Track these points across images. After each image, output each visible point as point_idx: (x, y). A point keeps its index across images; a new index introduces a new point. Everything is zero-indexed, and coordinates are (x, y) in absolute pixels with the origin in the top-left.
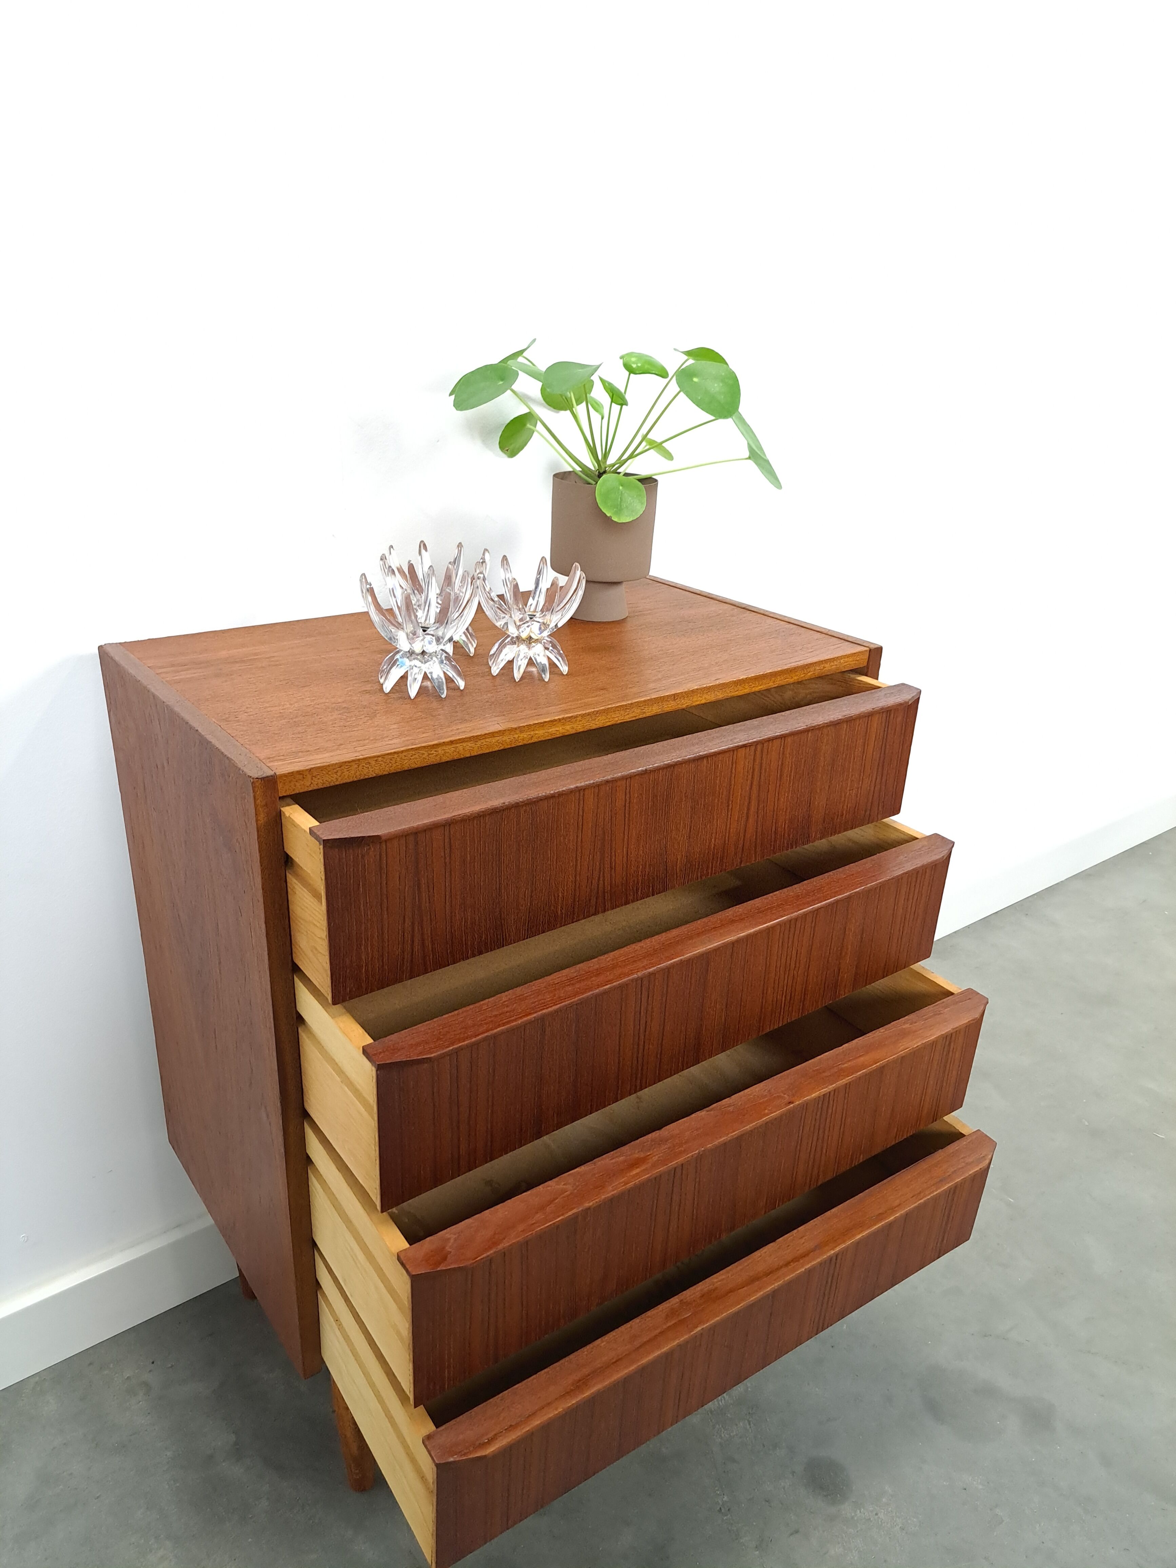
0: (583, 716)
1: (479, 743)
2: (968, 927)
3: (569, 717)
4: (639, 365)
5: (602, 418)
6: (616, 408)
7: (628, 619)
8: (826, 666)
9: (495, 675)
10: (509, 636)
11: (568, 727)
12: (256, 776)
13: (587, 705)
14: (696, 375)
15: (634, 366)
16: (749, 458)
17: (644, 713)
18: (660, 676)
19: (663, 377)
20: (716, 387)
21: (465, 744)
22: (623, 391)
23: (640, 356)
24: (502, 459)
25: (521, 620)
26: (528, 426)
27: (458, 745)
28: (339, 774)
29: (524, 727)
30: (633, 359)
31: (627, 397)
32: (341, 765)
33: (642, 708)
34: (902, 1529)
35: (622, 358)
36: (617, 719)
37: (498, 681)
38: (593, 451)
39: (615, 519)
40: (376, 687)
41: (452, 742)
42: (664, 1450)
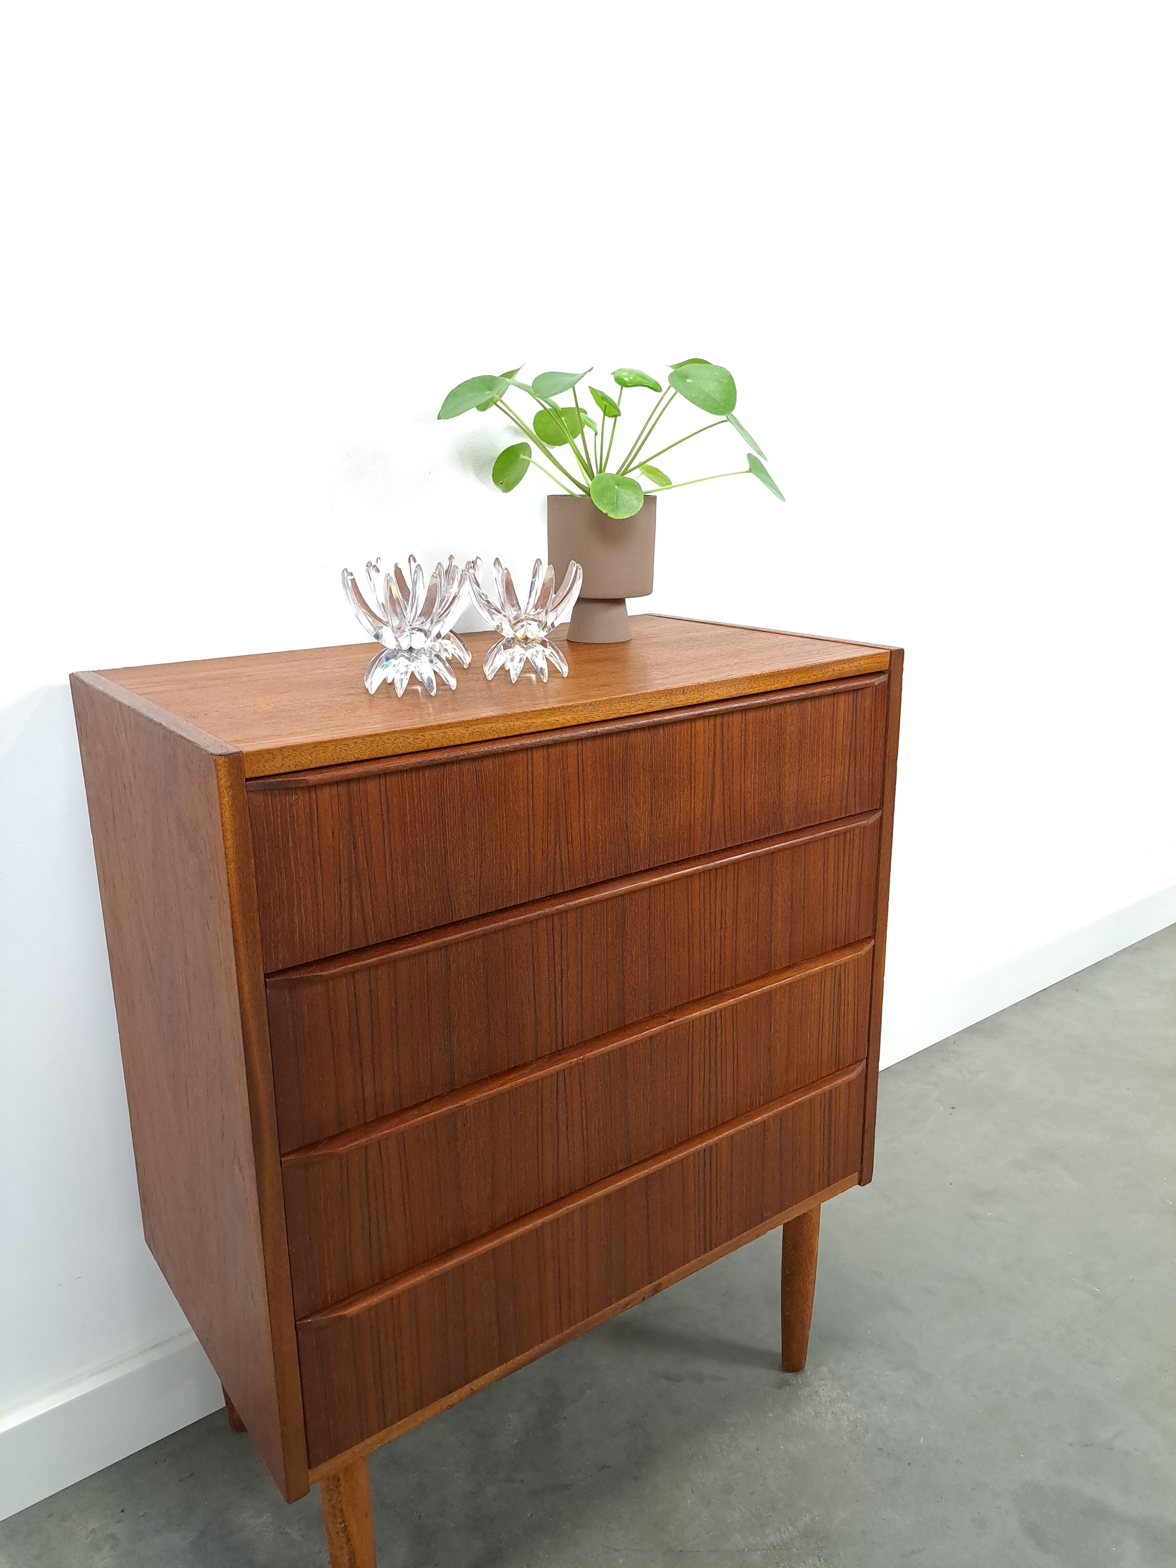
0: (584, 705)
1: (471, 729)
3: (570, 706)
4: (631, 378)
5: (596, 434)
6: (609, 421)
7: (632, 641)
8: (845, 666)
9: (490, 679)
10: (503, 639)
11: (569, 717)
12: (219, 752)
13: (589, 697)
14: (688, 377)
15: (626, 379)
16: (750, 471)
19: (656, 390)
20: (710, 387)
21: (454, 730)
22: (617, 403)
23: (631, 372)
25: (515, 618)
26: (522, 456)
27: (447, 730)
28: (314, 755)
29: (520, 713)
30: (625, 374)
31: (621, 408)
32: (316, 745)
33: (650, 700)
35: (613, 373)
36: (622, 711)
37: (492, 684)
38: (587, 468)
39: (611, 515)
40: (363, 690)
41: (440, 726)
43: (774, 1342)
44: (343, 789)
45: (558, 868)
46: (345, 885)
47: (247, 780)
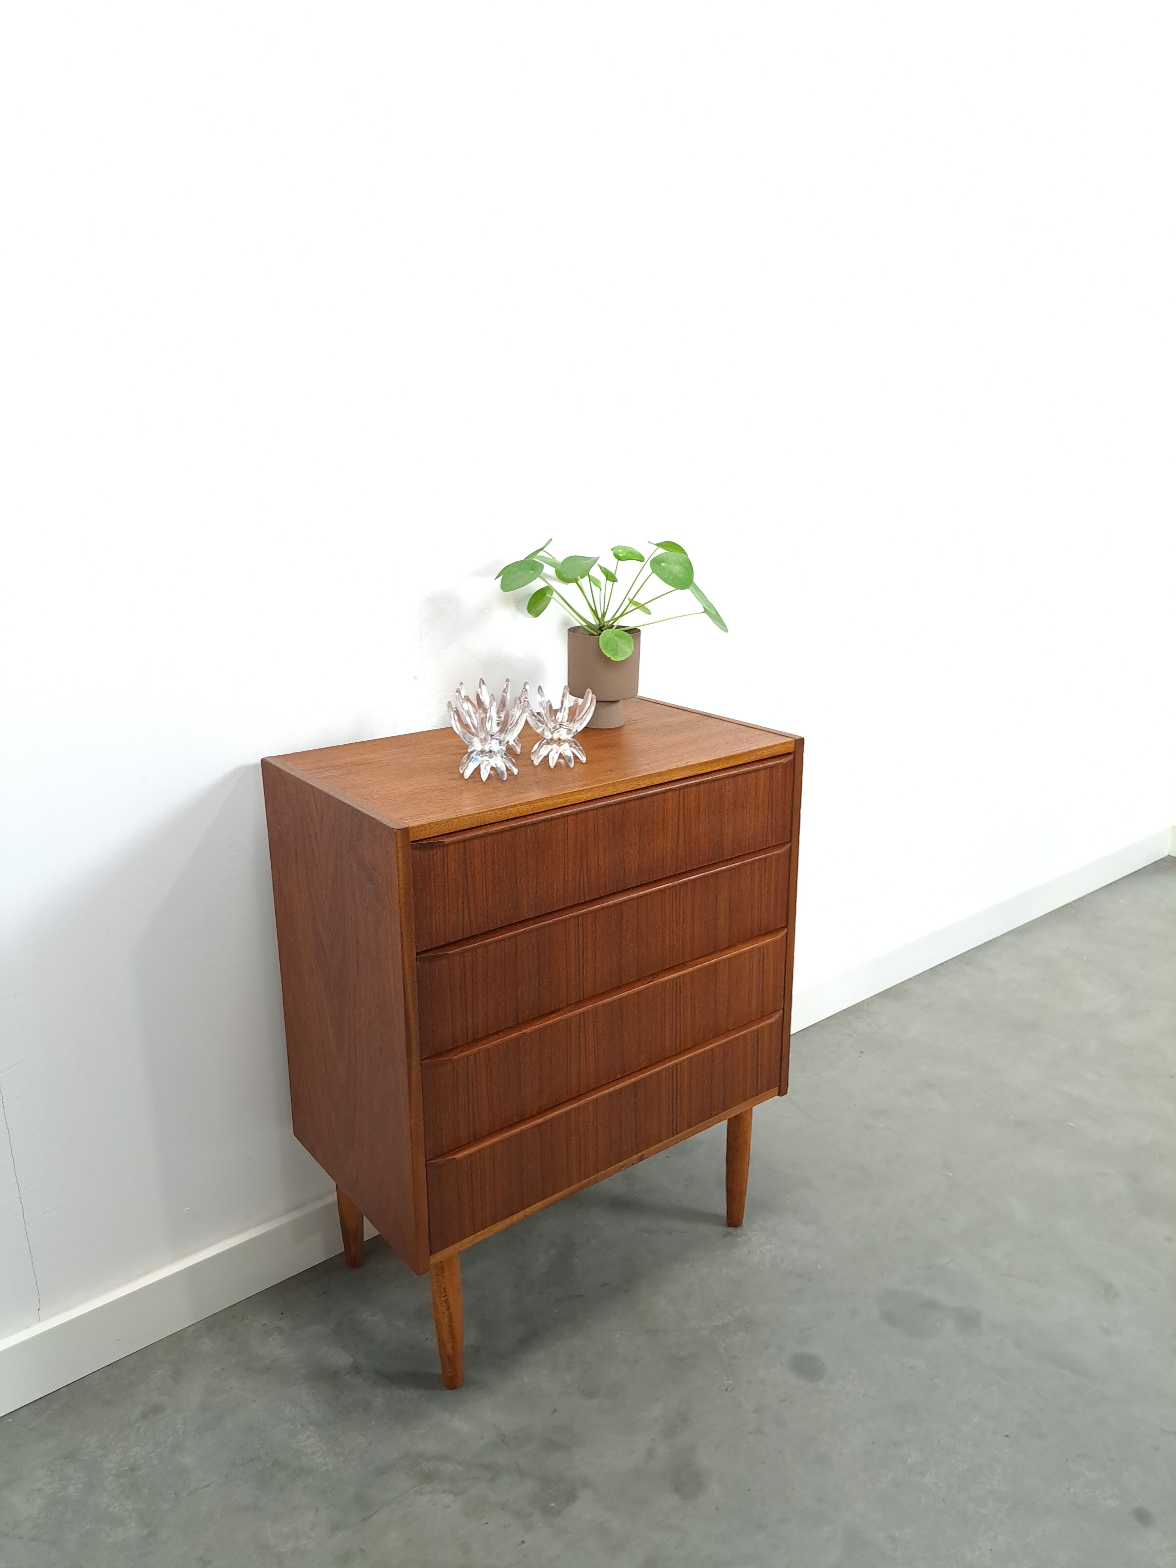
0: (598, 787)
1: (532, 806)
2: (919, 975)
3: (590, 788)
4: (624, 554)
5: (601, 590)
6: (610, 583)
7: (625, 726)
8: (764, 752)
9: (537, 764)
10: (545, 739)
11: (589, 795)
12: (397, 828)
13: (602, 781)
14: (663, 562)
15: (621, 555)
16: (704, 612)
17: (640, 785)
18: (649, 762)
19: (641, 561)
20: (677, 569)
21: (523, 807)
22: (614, 572)
23: (625, 548)
24: (531, 620)
25: (554, 728)
26: (548, 595)
27: (519, 807)
28: (447, 826)
29: (560, 795)
30: (620, 551)
31: (617, 576)
32: (448, 820)
33: (638, 782)
34: (864, 1395)
35: (612, 550)
36: (621, 789)
37: (538, 769)
38: (595, 612)
39: (613, 659)
40: (458, 776)
41: (515, 806)
42: (682, 1353)
43: (721, 1209)
44: (462, 845)
45: (582, 886)
46: (460, 900)
47: (412, 842)
